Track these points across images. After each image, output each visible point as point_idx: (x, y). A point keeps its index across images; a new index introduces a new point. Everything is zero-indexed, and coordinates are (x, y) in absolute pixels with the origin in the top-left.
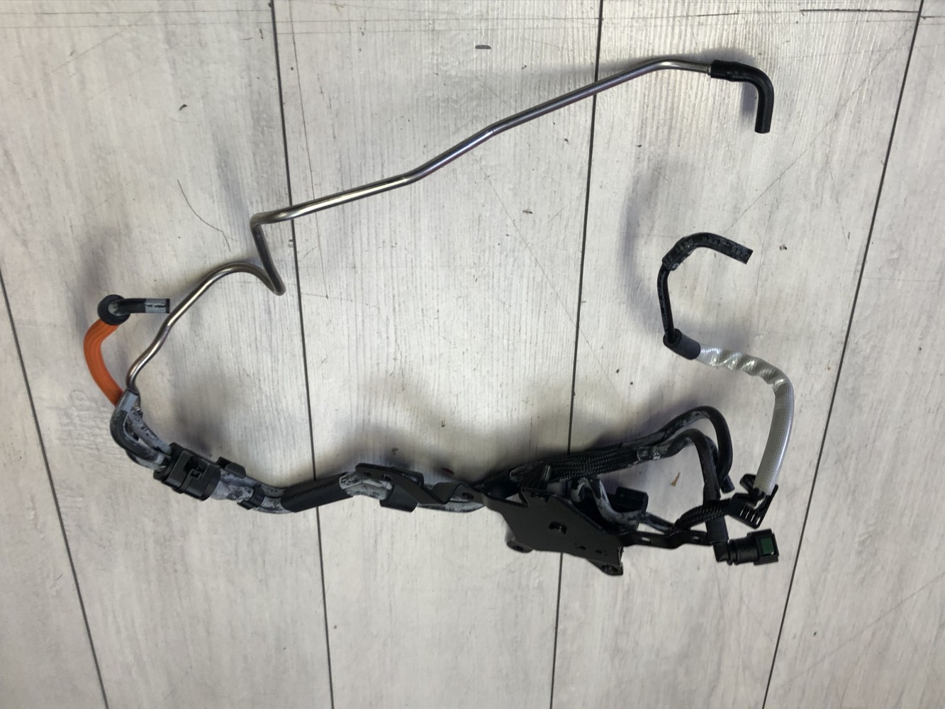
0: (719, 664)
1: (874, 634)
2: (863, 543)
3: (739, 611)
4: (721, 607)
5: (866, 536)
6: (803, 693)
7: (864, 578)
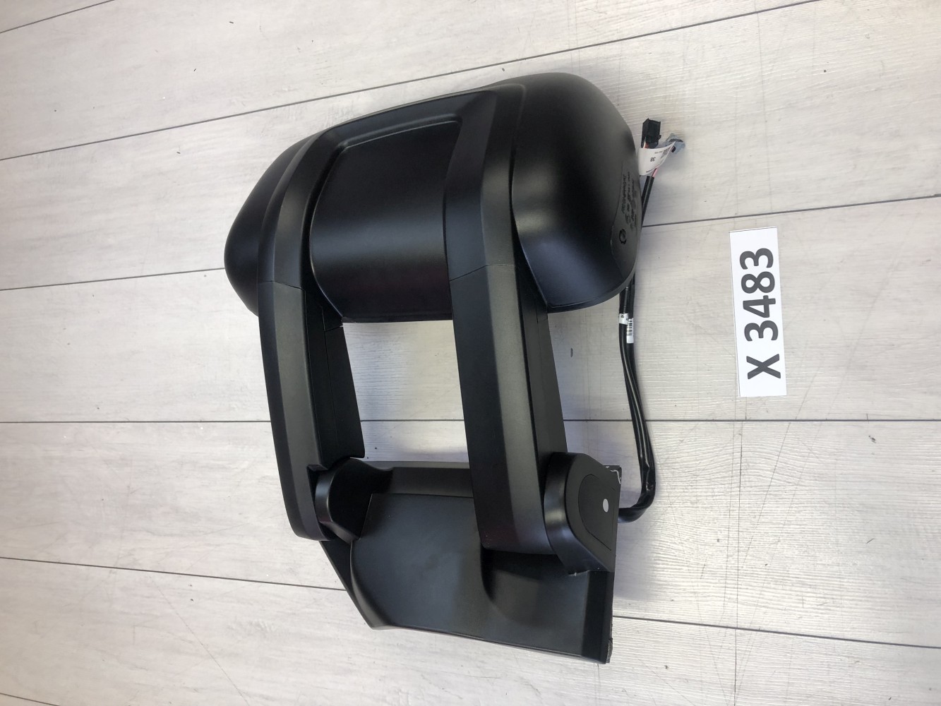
0: (172, 535)
1: (191, 642)
2: (258, 625)
3: (209, 545)
4: (212, 532)
5: (263, 627)
6: (148, 597)
7: (232, 629)
